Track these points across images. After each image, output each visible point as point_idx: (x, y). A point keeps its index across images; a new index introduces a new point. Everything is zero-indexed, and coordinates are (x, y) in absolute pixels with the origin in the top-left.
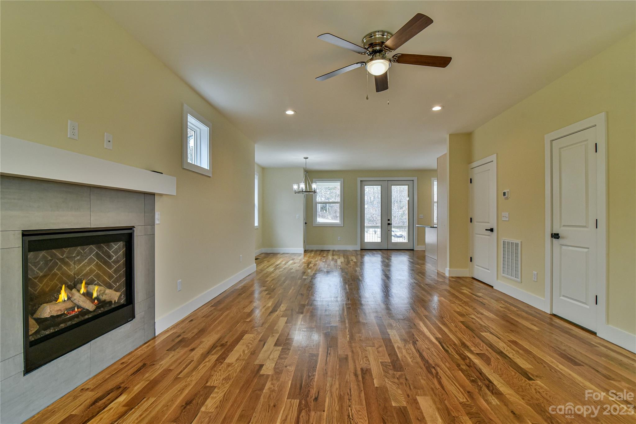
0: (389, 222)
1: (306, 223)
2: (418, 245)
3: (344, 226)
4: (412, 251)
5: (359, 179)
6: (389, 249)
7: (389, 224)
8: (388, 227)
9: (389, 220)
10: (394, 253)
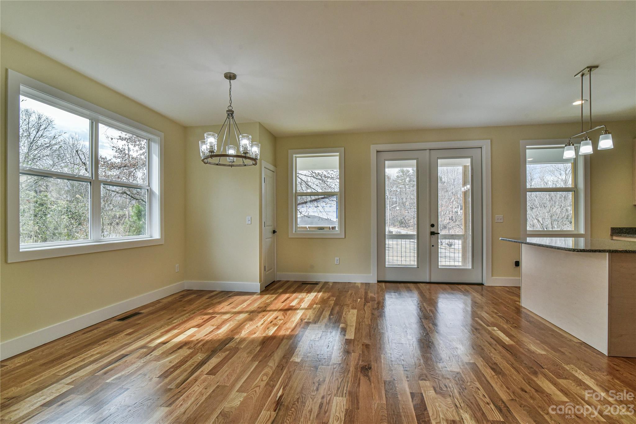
0: (433, 229)
1: (274, 232)
2: (492, 276)
3: (345, 238)
4: (480, 287)
5: (374, 148)
6: (432, 281)
7: (433, 233)
8: (430, 238)
9: (433, 226)
10: (445, 290)
